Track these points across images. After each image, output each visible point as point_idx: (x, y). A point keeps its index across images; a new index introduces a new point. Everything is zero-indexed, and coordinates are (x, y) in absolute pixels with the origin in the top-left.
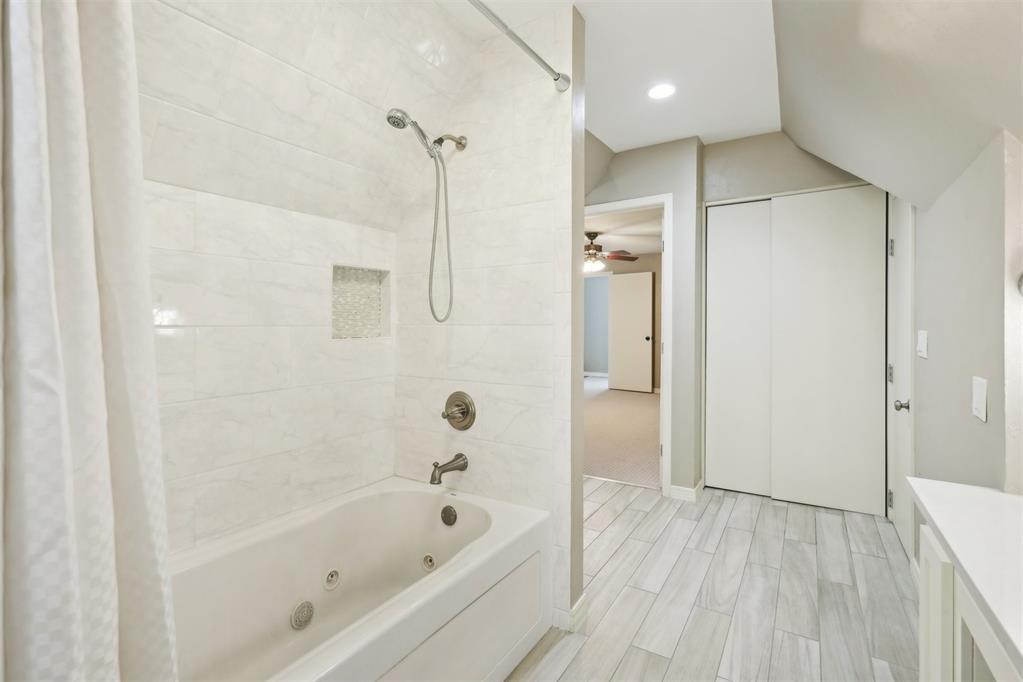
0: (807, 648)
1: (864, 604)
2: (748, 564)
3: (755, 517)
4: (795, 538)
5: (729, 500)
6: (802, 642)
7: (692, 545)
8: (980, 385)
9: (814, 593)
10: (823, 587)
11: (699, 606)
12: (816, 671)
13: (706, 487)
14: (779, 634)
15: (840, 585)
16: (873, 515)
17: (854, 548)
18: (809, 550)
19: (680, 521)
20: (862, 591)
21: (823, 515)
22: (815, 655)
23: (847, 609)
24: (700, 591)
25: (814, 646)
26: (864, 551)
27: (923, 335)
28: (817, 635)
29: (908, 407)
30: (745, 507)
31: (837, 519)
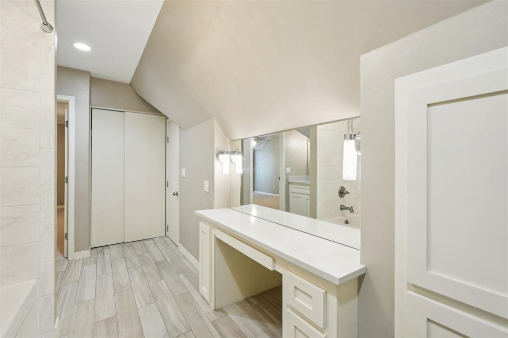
0: (161, 283)
1: (171, 263)
2: (128, 269)
3: (121, 252)
4: (140, 253)
5: (106, 250)
6: (159, 282)
7: (99, 273)
8: (206, 183)
9: (155, 266)
10: (157, 264)
11: (117, 292)
12: (166, 287)
13: (92, 248)
14: (151, 284)
15: (162, 261)
16: (162, 237)
17: (161, 249)
18: (147, 255)
19: (86, 267)
20: (169, 260)
21: (147, 242)
22: (164, 283)
23: (166, 266)
24: (114, 288)
25: (163, 281)
26: (164, 248)
27: (184, 171)
28: (162, 278)
29: (177, 194)
30: (114, 250)
31: (151, 241)
